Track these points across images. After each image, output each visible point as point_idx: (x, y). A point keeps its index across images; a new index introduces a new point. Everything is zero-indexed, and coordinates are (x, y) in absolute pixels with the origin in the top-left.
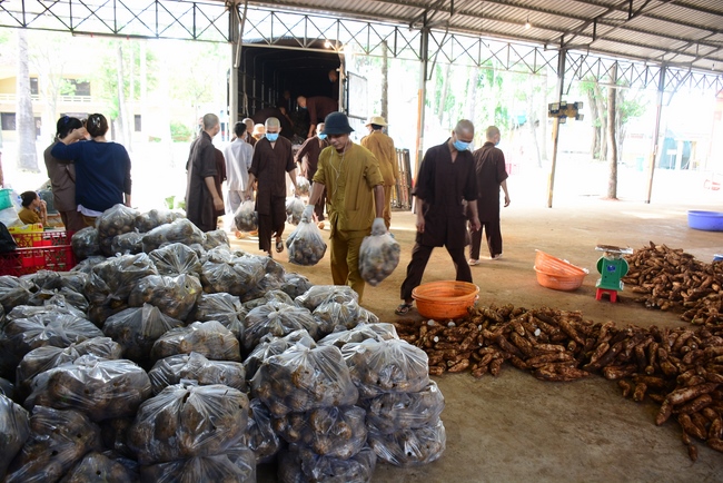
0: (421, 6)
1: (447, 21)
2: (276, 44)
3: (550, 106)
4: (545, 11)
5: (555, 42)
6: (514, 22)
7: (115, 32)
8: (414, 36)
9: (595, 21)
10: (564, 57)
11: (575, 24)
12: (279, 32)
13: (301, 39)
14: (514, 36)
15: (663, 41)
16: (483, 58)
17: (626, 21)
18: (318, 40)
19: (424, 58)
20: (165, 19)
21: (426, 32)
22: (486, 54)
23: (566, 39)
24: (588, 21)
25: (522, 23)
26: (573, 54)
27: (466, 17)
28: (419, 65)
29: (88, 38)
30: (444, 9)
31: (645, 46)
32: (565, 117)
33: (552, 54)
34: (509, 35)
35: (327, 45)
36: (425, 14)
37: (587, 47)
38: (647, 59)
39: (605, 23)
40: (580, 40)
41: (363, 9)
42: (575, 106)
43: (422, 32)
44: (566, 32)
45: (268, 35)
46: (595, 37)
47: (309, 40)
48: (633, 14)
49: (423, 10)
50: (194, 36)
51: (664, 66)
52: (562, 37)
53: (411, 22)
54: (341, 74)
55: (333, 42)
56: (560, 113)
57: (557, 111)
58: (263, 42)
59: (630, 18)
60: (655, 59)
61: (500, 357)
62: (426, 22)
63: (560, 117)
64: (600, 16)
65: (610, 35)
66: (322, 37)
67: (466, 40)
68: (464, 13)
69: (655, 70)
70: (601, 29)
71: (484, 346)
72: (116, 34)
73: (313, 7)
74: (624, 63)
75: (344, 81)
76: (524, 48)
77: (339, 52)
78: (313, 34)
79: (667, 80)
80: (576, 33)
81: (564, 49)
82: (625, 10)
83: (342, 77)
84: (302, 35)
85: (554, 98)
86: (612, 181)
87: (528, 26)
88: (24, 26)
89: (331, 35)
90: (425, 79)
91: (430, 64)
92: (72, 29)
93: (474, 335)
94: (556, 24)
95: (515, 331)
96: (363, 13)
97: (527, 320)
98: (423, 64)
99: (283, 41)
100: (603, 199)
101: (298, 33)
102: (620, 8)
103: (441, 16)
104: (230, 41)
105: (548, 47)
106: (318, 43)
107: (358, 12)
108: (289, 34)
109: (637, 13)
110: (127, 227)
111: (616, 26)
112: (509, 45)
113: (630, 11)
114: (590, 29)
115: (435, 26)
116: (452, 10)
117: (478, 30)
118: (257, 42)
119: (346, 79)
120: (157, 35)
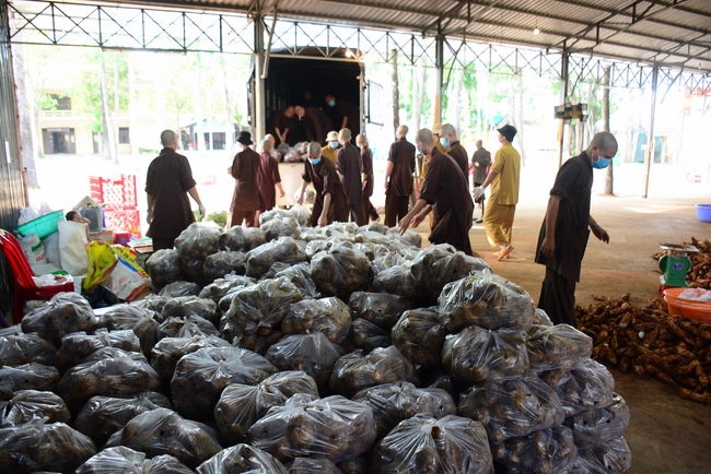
0: (435, 14)
1: (464, 29)
2: (301, 54)
3: (556, 108)
4: (552, 16)
5: (557, 46)
6: (522, 27)
7: (144, 46)
8: (430, 42)
9: (598, 25)
10: (567, 62)
11: (578, 28)
12: (303, 42)
13: (324, 49)
14: (519, 41)
15: (656, 43)
16: (494, 64)
17: (630, 25)
18: (341, 49)
19: (440, 65)
20: (192, 33)
21: (441, 39)
22: (496, 60)
23: (569, 43)
25: (531, 29)
26: (575, 58)
28: (434, 73)
29: (117, 53)
30: (462, 18)
31: (639, 47)
32: (570, 118)
33: (555, 57)
35: (349, 54)
36: (439, 22)
37: (590, 50)
38: (639, 60)
39: (606, 27)
40: (583, 44)
41: (379, 18)
42: (579, 107)
43: (436, 40)
44: (569, 36)
45: (291, 44)
46: (598, 41)
47: (331, 49)
48: (637, 18)
49: (437, 18)
50: (221, 48)
51: (656, 66)
52: (565, 41)
53: (425, 30)
54: (361, 82)
55: (354, 50)
56: (566, 115)
57: (563, 113)
58: (287, 53)
59: (634, 22)
60: (647, 60)
62: (439, 30)
63: (565, 118)
64: (603, 21)
65: (614, 39)
66: (343, 46)
67: (478, 47)
68: (481, 21)
69: (648, 70)
70: (604, 33)
72: (144, 48)
73: (332, 17)
74: (621, 65)
75: (365, 88)
76: (530, 53)
77: (361, 61)
78: (336, 44)
79: (659, 79)
80: (579, 37)
81: (566, 53)
82: (627, 14)
83: (362, 84)
84: (325, 45)
85: (559, 101)
86: (609, 178)
87: (537, 32)
88: (55, 43)
89: (352, 44)
90: (442, 86)
91: (446, 71)
92: (101, 44)
94: (558, 29)
96: (379, 22)
98: (439, 71)
99: (307, 51)
100: (601, 195)
101: (321, 42)
102: (622, 12)
103: (456, 24)
104: (256, 52)
105: (550, 51)
106: (340, 53)
107: (374, 21)
108: (312, 45)
109: (641, 17)
111: (618, 30)
112: (517, 50)
113: (634, 15)
114: (593, 33)
115: (451, 33)
116: (469, 19)
117: (490, 37)
118: (281, 53)
119: (367, 87)
120: (185, 48)
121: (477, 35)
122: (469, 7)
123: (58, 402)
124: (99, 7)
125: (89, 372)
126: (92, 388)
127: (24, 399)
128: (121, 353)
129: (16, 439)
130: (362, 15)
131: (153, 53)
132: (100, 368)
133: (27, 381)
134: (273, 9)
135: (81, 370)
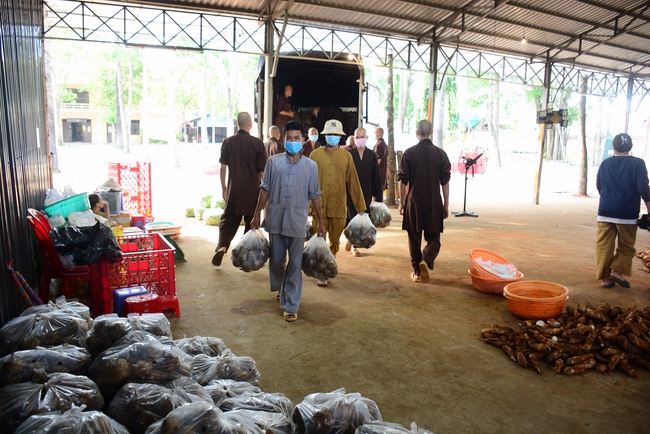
0: (431, 23)
1: (458, 37)
2: (306, 56)
3: (538, 113)
4: (538, 28)
5: (540, 56)
6: (510, 38)
7: (164, 44)
8: (424, 48)
9: (581, 37)
10: (550, 71)
11: (561, 39)
12: (309, 46)
13: (329, 53)
14: (506, 50)
15: (632, 55)
16: (483, 71)
17: (612, 37)
18: (342, 54)
19: (434, 69)
20: (208, 33)
21: (435, 46)
22: (485, 67)
23: (552, 53)
24: (573, 37)
25: (519, 39)
26: (557, 67)
30: (455, 27)
31: (616, 59)
32: (552, 123)
33: (539, 66)
34: (502, 49)
35: (351, 57)
36: (434, 30)
37: (572, 61)
38: (615, 70)
39: (587, 39)
40: (565, 54)
42: (560, 113)
43: (431, 47)
44: (552, 47)
45: (299, 47)
46: (580, 52)
47: (335, 53)
48: (618, 31)
49: (432, 26)
50: (234, 47)
51: (632, 77)
52: (548, 51)
53: (420, 37)
54: (361, 85)
55: (356, 55)
56: (547, 120)
57: (545, 118)
58: (295, 54)
59: (616, 35)
60: (623, 71)
62: (434, 38)
63: (547, 123)
64: (586, 33)
65: (594, 51)
66: (346, 51)
67: (469, 54)
68: (472, 30)
69: (624, 81)
70: (586, 45)
71: (606, 347)
72: (164, 46)
73: (336, 22)
74: (599, 76)
76: (516, 61)
77: (360, 64)
78: (338, 48)
79: (634, 89)
80: (561, 48)
81: (549, 62)
82: (610, 28)
83: (361, 87)
84: (329, 50)
86: (583, 180)
87: (524, 42)
88: (84, 39)
89: (354, 49)
90: (435, 90)
91: (439, 76)
92: (125, 41)
94: (543, 40)
96: (379, 28)
98: (433, 76)
99: (312, 53)
100: (575, 196)
101: (326, 47)
102: (605, 26)
103: (450, 32)
104: (266, 52)
105: (534, 60)
106: (342, 56)
107: (374, 28)
108: (317, 49)
109: (622, 31)
111: (600, 42)
112: (504, 58)
113: (615, 28)
114: (575, 45)
115: (444, 41)
116: (463, 28)
117: (479, 45)
118: (290, 54)
119: (366, 90)
120: (201, 46)
121: (467, 43)
122: (463, 17)
123: (92, 387)
124: (125, 7)
125: (121, 357)
126: (124, 374)
127: (59, 383)
128: (151, 338)
129: (55, 429)
130: (364, 22)
131: (172, 51)
132: (131, 352)
133: (60, 364)
134: (284, 12)
135: (112, 355)
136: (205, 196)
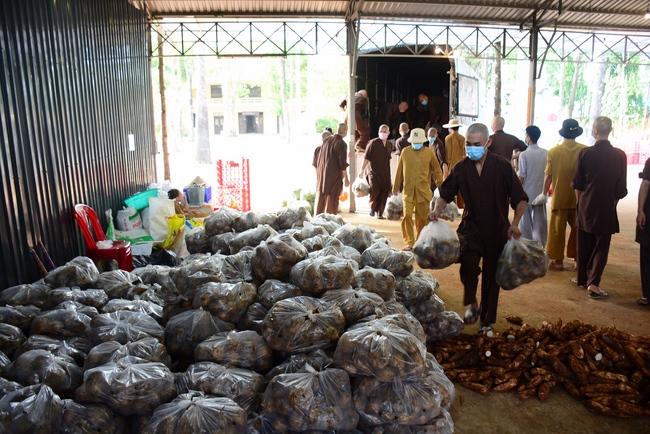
0: (530, 7)
1: (556, 19)
2: (389, 53)
6: (634, 13)
7: (251, 52)
8: (525, 34)
12: (392, 42)
13: (413, 47)
16: (597, 54)
18: (430, 46)
20: (292, 38)
21: (534, 32)
22: (600, 49)
27: (579, 13)
28: (528, 64)
29: (230, 59)
30: (554, 8)
35: (438, 51)
41: (473, 14)
43: (531, 32)
45: (381, 45)
47: (420, 47)
49: (532, 11)
50: (316, 51)
53: (521, 23)
54: (451, 76)
55: (443, 47)
58: (378, 52)
61: (552, 380)
62: (535, 22)
66: (432, 44)
67: (579, 36)
71: (537, 365)
72: (251, 54)
73: (426, 16)
75: (454, 82)
76: (643, 39)
77: (449, 57)
78: (424, 41)
83: (452, 79)
84: (413, 42)
87: (647, 17)
89: (441, 40)
90: (535, 78)
92: (217, 53)
93: (527, 353)
95: (572, 354)
96: (473, 18)
97: (589, 341)
98: (533, 63)
99: (397, 50)
101: (410, 40)
103: (551, 14)
104: (348, 53)
106: (429, 49)
108: (401, 44)
110: (227, 227)
115: (544, 25)
116: (561, 9)
118: (371, 53)
119: (456, 82)
120: (285, 52)
124: (216, 23)
131: (259, 58)
136: (297, 189)
